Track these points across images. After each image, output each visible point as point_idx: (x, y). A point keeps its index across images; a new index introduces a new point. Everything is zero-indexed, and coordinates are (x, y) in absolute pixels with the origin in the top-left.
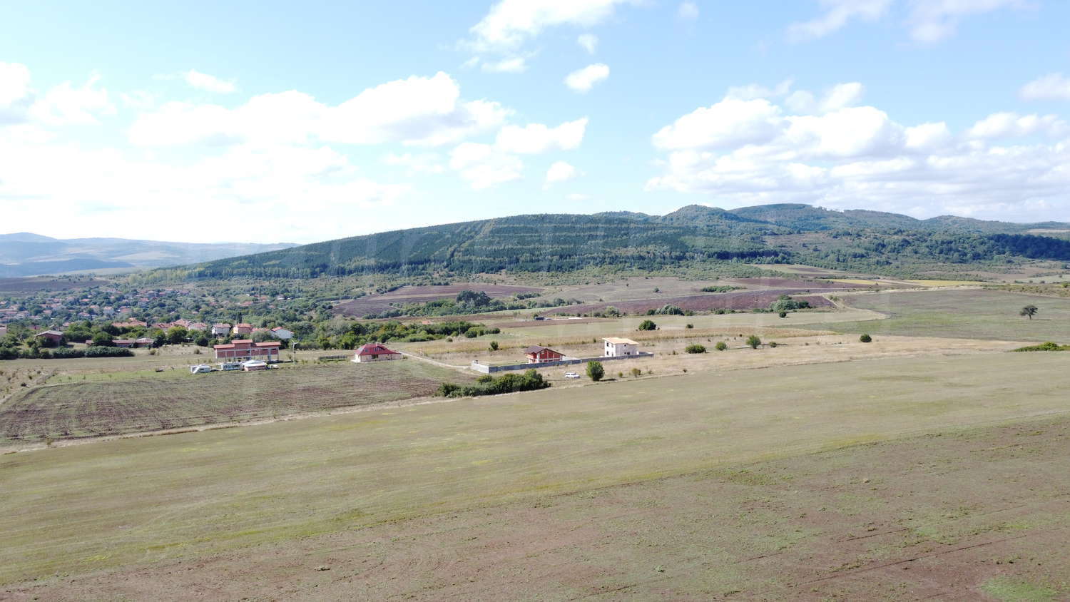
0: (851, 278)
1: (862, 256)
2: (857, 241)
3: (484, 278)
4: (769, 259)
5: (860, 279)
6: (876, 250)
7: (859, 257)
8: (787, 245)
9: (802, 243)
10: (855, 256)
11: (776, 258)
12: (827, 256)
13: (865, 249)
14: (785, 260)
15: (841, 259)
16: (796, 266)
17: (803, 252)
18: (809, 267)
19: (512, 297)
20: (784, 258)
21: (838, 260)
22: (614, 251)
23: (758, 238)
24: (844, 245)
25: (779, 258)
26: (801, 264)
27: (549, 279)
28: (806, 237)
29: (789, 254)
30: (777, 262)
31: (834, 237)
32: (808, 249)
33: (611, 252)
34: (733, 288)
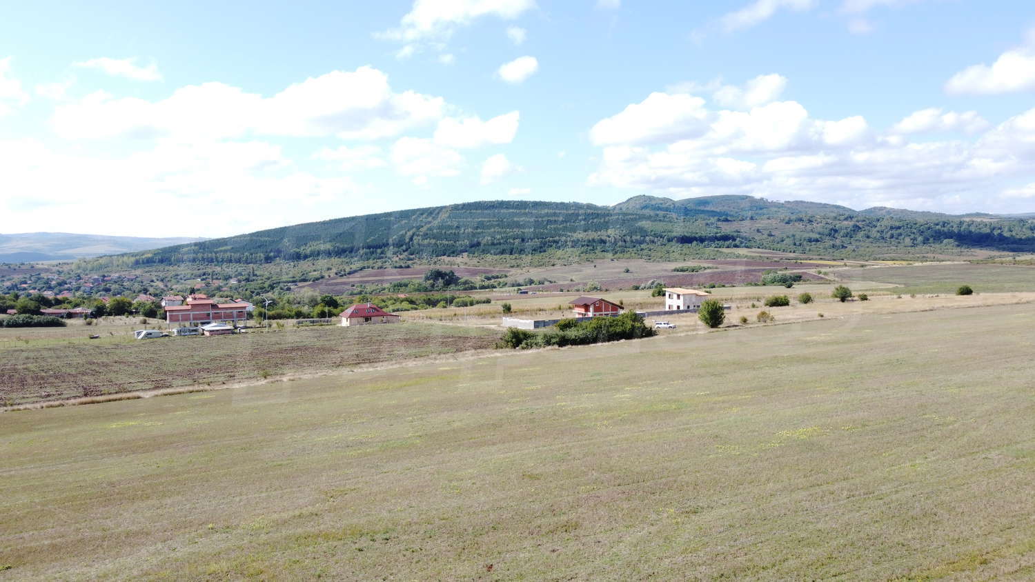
0: (816, 259)
1: (817, 241)
2: (809, 227)
3: (447, 262)
4: (728, 243)
5: (825, 260)
6: (830, 235)
7: (814, 241)
8: (742, 230)
9: (756, 228)
10: (810, 240)
11: (734, 243)
12: (783, 241)
13: (819, 234)
14: (743, 245)
15: (798, 243)
16: (753, 250)
17: (758, 237)
18: (767, 251)
19: (478, 278)
20: (742, 243)
21: (795, 244)
22: (575, 235)
23: (713, 224)
24: (797, 229)
25: (737, 242)
26: (759, 248)
27: (513, 261)
28: (759, 223)
29: (746, 239)
30: (736, 246)
31: (787, 223)
32: (763, 234)
33: (572, 236)
34: (705, 269)
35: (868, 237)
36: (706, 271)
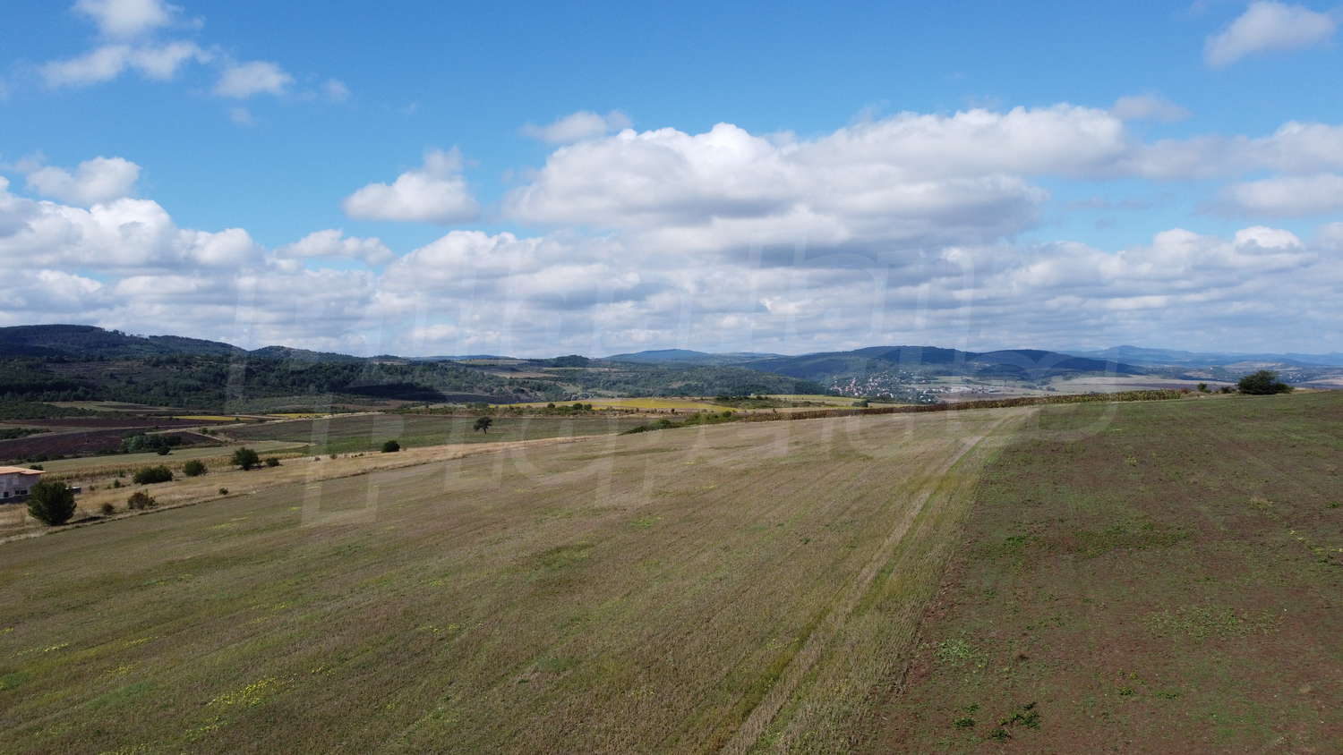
0: (198, 414)
1: (198, 389)
2: (186, 371)
4: (63, 394)
5: (210, 414)
6: (215, 381)
7: (193, 389)
8: (87, 376)
9: (109, 373)
10: (188, 389)
11: (74, 393)
12: (149, 390)
13: (201, 380)
14: (89, 396)
15: (171, 393)
16: (106, 403)
17: (112, 385)
18: (127, 404)
20: (87, 393)
21: (167, 394)
23: (38, 366)
24: (170, 374)
25: (80, 392)
26: (114, 400)
28: (113, 365)
29: (93, 387)
30: (78, 398)
31: (154, 366)
32: (119, 381)
34: (29, 432)
35: (265, 384)
36: (30, 437)
